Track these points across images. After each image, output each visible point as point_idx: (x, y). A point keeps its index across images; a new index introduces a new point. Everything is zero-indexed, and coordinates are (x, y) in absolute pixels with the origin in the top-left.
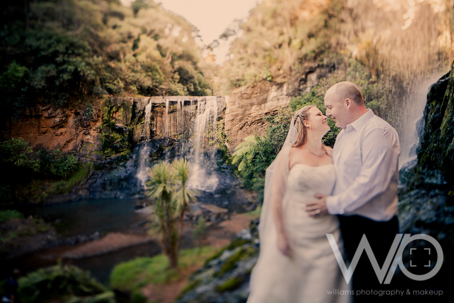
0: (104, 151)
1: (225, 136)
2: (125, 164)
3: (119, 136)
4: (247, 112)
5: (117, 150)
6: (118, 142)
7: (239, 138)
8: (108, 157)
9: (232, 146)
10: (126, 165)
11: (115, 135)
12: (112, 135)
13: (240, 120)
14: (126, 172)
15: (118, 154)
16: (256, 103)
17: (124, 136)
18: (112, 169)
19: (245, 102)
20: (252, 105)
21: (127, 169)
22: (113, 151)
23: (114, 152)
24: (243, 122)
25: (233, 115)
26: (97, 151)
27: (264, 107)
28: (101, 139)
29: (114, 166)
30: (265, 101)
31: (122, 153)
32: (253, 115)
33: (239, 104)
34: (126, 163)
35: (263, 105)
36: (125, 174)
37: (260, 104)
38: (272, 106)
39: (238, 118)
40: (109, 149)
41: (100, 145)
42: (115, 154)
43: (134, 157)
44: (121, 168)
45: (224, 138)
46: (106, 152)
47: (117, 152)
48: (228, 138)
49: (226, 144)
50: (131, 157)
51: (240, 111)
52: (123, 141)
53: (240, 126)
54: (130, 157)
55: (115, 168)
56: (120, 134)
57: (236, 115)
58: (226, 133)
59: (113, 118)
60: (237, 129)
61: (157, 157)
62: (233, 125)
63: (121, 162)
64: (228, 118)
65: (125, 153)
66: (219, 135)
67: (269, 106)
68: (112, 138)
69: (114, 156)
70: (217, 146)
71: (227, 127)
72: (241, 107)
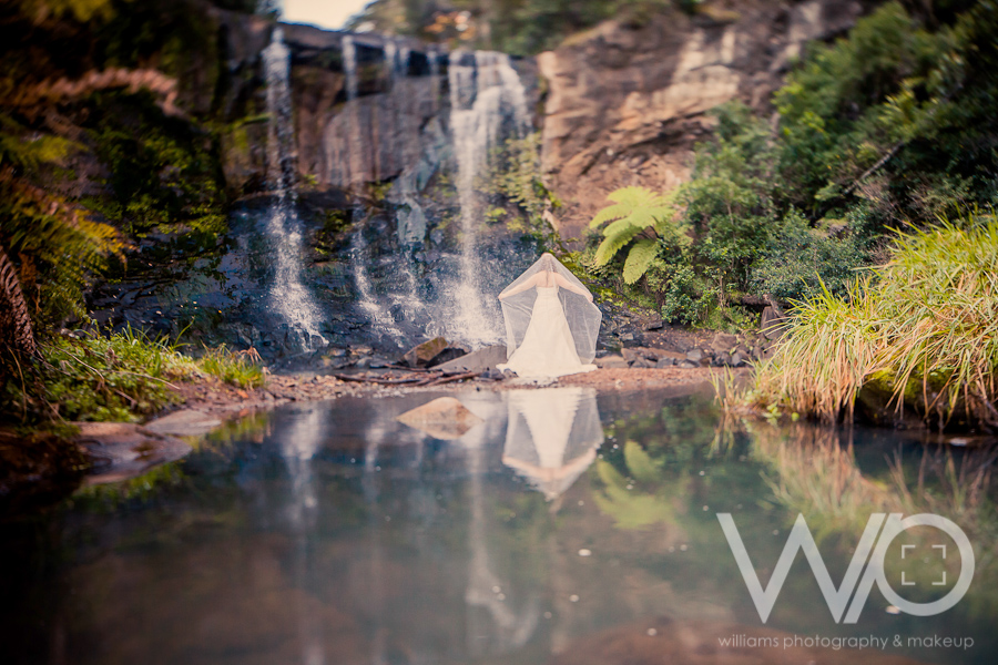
0: (125, 202)
1: (546, 192)
2: (213, 266)
3: (179, 153)
4: (612, 115)
6: (173, 177)
7: (580, 198)
8: (143, 230)
9: (568, 224)
10: (219, 268)
12: (149, 143)
13: (590, 140)
14: (229, 295)
15: (180, 228)
16: (640, 86)
17: (193, 154)
18: (169, 278)
19: (609, 77)
20: (627, 89)
21: (228, 284)
22: (159, 207)
23: (165, 215)
24: (595, 148)
25: (569, 122)
26: (96, 197)
27: (663, 102)
28: (101, 155)
29: (174, 267)
30: (664, 81)
31: (195, 224)
32: (628, 125)
33: (590, 82)
34: (218, 261)
35: (657, 96)
36: (227, 302)
37: (648, 90)
38: (685, 98)
39: (585, 131)
40: (145, 198)
41: (99, 177)
42: (171, 222)
43: (243, 241)
44: (203, 278)
45: (542, 198)
46: (133, 207)
47: (179, 216)
48: (554, 197)
49: (548, 217)
50: (234, 245)
51: (590, 109)
52: (193, 173)
53: (586, 162)
54: (226, 241)
55: (178, 276)
56: (178, 145)
57: (578, 123)
58: (544, 180)
60: (578, 170)
61: (325, 249)
62: (565, 155)
63: (198, 255)
64: (553, 127)
65: (206, 223)
66: (520, 186)
67: (677, 98)
68: (151, 153)
69: (165, 229)
70: (515, 225)
71: (550, 160)
72: (596, 93)
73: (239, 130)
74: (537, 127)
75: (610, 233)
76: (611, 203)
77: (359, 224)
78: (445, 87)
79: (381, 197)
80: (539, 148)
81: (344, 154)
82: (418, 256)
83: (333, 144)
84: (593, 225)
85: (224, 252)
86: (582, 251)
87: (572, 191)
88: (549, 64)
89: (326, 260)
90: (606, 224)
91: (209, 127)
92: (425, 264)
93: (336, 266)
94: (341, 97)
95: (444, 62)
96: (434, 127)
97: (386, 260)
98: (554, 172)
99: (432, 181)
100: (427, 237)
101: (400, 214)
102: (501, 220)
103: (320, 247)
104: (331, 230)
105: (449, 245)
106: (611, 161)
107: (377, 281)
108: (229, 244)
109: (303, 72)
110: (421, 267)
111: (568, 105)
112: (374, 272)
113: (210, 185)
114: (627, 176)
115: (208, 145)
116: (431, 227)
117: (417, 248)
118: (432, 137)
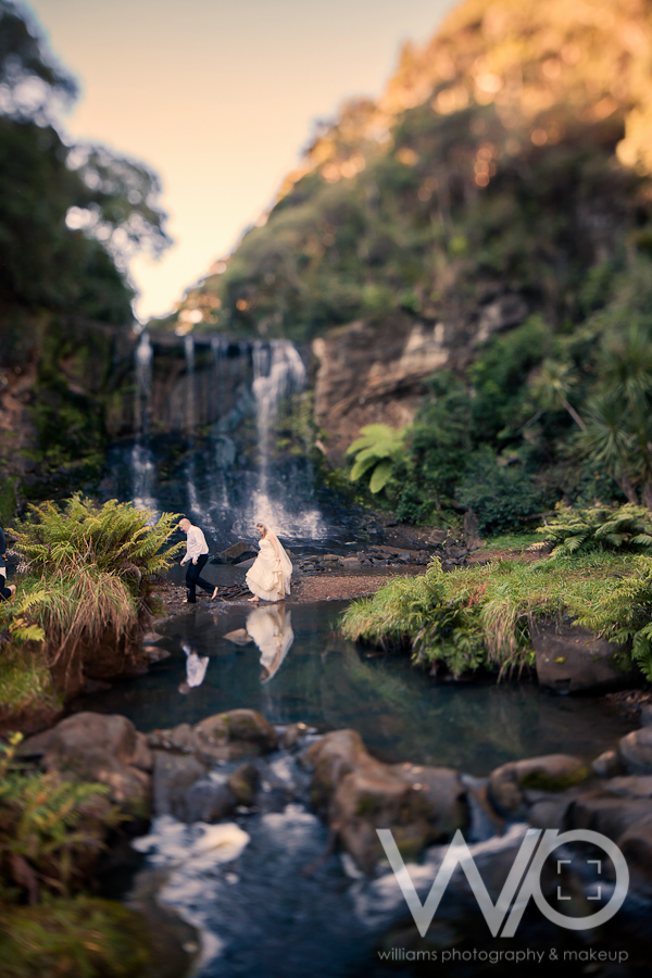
0: (44, 450)
1: (318, 428)
2: (95, 487)
3: (80, 416)
4: (362, 378)
5: (75, 451)
6: (76, 432)
7: (342, 431)
8: (54, 467)
9: (333, 449)
10: (99, 489)
11: (69, 413)
12: (62, 412)
13: (347, 394)
15: (76, 464)
16: (381, 358)
17: (89, 416)
20: (372, 361)
22: (65, 452)
23: (68, 456)
24: (351, 398)
25: (333, 383)
26: (27, 449)
27: (397, 368)
28: (33, 422)
30: (397, 354)
31: (86, 461)
32: (374, 383)
33: (347, 358)
34: (99, 484)
35: (393, 365)
37: (386, 361)
38: (412, 365)
39: (344, 388)
40: (57, 447)
41: (31, 435)
42: (71, 460)
43: (115, 470)
45: (316, 432)
46: (50, 453)
47: (77, 456)
48: (323, 432)
49: (319, 445)
51: (348, 374)
52: (88, 429)
53: (346, 407)
56: (80, 412)
57: (338, 384)
58: (317, 421)
59: (61, 370)
60: (340, 413)
62: (331, 404)
63: (87, 481)
64: (322, 387)
65: (92, 460)
66: (301, 425)
67: (408, 365)
68: (63, 419)
69: (67, 465)
70: (296, 451)
71: (320, 408)
72: (351, 365)
73: (117, 399)
74: (310, 387)
75: (361, 458)
76: (362, 436)
77: (190, 453)
78: (251, 363)
79: (205, 434)
80: (313, 400)
81: (183, 407)
82: (229, 474)
83: (176, 400)
84: (350, 451)
85: (102, 478)
86: (343, 468)
87: (336, 427)
88: (319, 347)
89: (167, 479)
90: (359, 451)
91: (99, 399)
92: (234, 480)
93: (173, 484)
94: (183, 373)
95: (250, 350)
96: (242, 389)
97: (209, 477)
98: (324, 415)
99: (241, 423)
100: (236, 461)
101: (218, 446)
102: (287, 447)
103: (163, 470)
104: (172, 458)
105: (251, 465)
106: (363, 406)
107: (201, 492)
108: (106, 471)
109: (162, 361)
110: (231, 482)
111: (332, 373)
112: (201, 487)
113: (97, 435)
114: (374, 415)
115: (98, 410)
116: (238, 454)
117: (229, 468)
118: (240, 396)
